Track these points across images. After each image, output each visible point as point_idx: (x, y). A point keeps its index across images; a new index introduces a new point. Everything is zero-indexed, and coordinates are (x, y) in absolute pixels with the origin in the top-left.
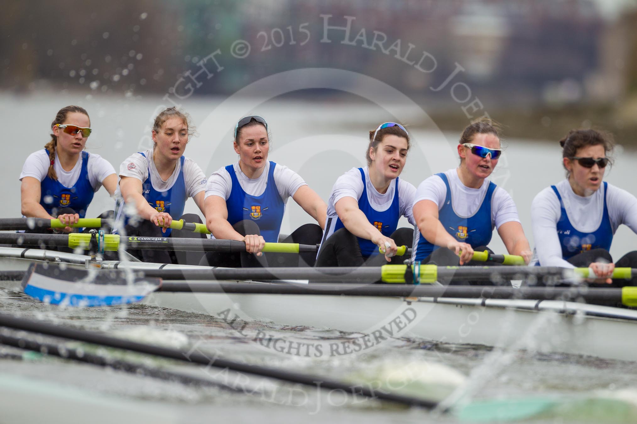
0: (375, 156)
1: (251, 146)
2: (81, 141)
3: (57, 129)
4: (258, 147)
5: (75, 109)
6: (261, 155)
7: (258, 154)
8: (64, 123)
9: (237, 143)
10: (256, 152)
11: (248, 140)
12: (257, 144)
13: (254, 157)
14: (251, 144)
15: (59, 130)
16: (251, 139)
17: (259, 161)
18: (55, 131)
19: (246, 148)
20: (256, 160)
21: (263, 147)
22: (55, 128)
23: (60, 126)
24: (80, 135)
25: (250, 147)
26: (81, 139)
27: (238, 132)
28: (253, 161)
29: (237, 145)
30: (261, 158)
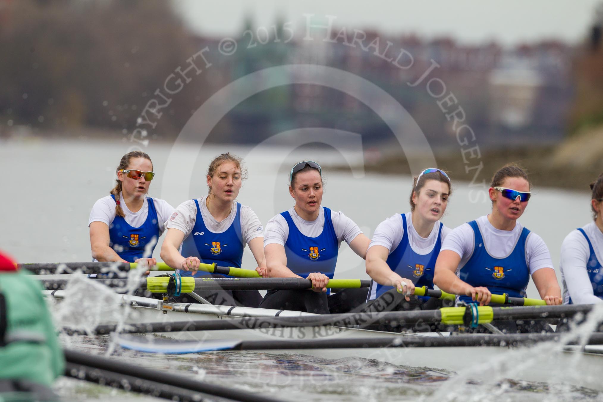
0: (417, 200)
1: (306, 191)
2: (145, 185)
3: (121, 175)
4: (312, 192)
5: (137, 155)
6: (315, 199)
7: (312, 198)
8: (127, 169)
9: (292, 188)
10: (310, 197)
11: (302, 186)
12: (311, 189)
13: (309, 201)
14: (305, 189)
15: (123, 175)
16: (305, 184)
17: (313, 205)
18: (120, 176)
19: (301, 193)
20: (311, 204)
21: (317, 192)
22: (120, 173)
23: (123, 171)
24: (143, 180)
25: (304, 192)
26: (144, 183)
27: (293, 177)
28: (308, 205)
29: (292, 189)
30: (315, 202)
